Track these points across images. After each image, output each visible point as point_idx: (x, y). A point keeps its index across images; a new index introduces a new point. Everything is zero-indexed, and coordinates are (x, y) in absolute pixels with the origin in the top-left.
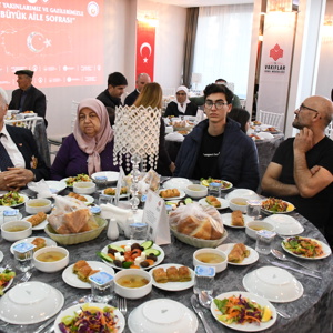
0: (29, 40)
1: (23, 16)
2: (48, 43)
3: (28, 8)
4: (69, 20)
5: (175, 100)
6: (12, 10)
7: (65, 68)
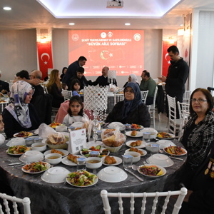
0: (102, 54)
1: (99, 44)
2: (111, 55)
4: (123, 44)
6: (94, 42)
7: (120, 67)
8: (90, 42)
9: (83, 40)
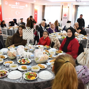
0: (16, 12)
2: (19, 13)
3: (16, 6)
5: (49, 24)
6: (14, 6)
8: (12, 6)
9: (9, 5)
